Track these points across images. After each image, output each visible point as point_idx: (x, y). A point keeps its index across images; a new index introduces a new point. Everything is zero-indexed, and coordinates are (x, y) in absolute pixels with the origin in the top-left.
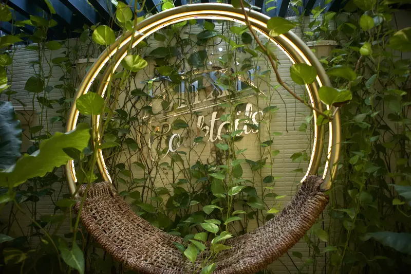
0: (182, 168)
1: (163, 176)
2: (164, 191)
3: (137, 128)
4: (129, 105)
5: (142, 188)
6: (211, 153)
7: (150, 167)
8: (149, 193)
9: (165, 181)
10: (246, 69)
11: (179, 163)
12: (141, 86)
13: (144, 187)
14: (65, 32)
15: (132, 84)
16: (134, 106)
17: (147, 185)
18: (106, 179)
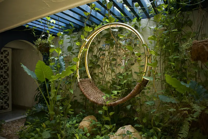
0: (115, 74)
1: (109, 77)
2: (109, 82)
3: (101, 61)
4: (98, 53)
5: (102, 81)
6: (124, 69)
7: (105, 74)
8: (104, 83)
9: (109, 79)
10: (136, 39)
11: (114, 73)
12: (101, 47)
13: (103, 80)
14: (78, 30)
15: (99, 46)
16: (99, 53)
17: (104, 80)
18: (89, 77)
